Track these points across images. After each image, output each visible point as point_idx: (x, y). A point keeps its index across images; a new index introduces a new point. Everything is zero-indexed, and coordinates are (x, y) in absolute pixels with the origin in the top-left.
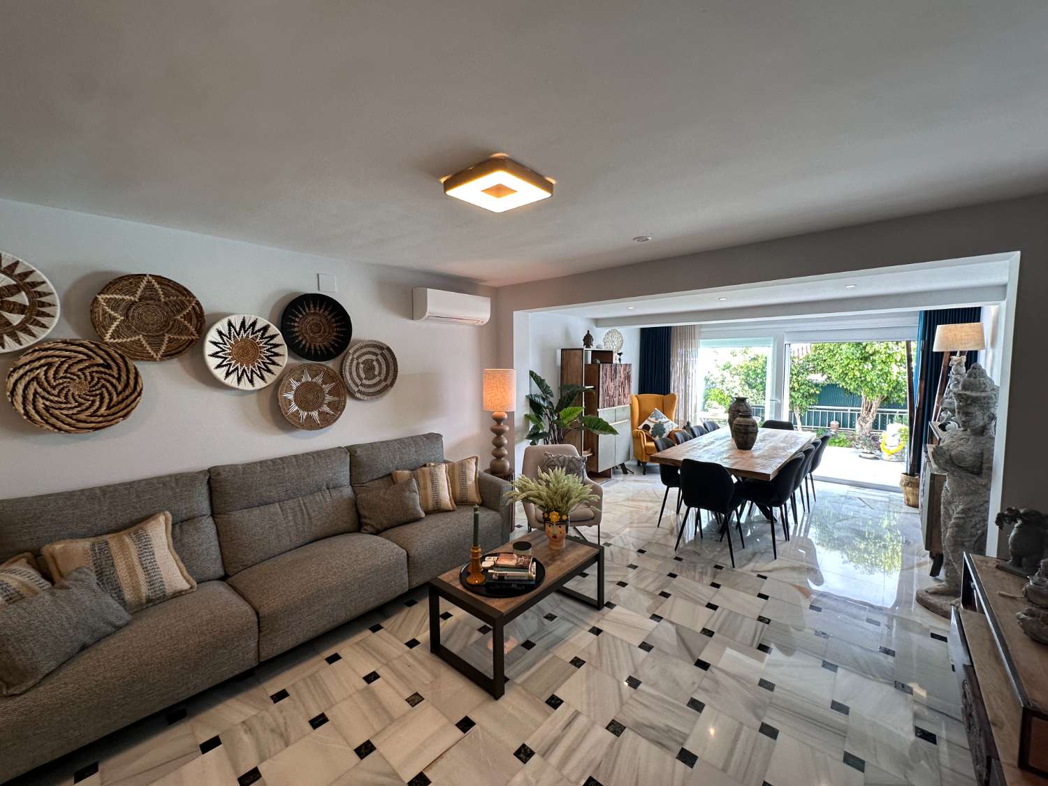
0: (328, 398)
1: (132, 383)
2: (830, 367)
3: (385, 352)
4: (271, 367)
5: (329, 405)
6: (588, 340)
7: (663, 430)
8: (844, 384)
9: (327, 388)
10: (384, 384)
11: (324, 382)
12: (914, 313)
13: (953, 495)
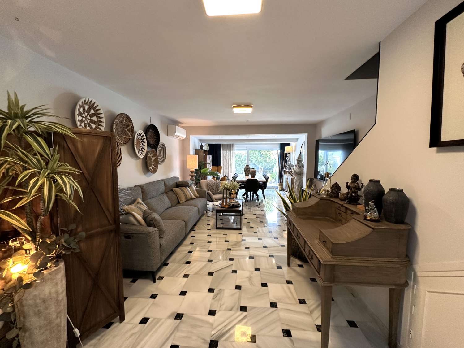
0: (153, 163)
1: (119, 152)
2: (252, 158)
3: (164, 147)
4: (143, 150)
5: (154, 165)
6: (202, 146)
7: (219, 178)
8: (256, 163)
9: (153, 159)
10: (163, 158)
11: (153, 157)
12: (278, 144)
13: (297, 180)
